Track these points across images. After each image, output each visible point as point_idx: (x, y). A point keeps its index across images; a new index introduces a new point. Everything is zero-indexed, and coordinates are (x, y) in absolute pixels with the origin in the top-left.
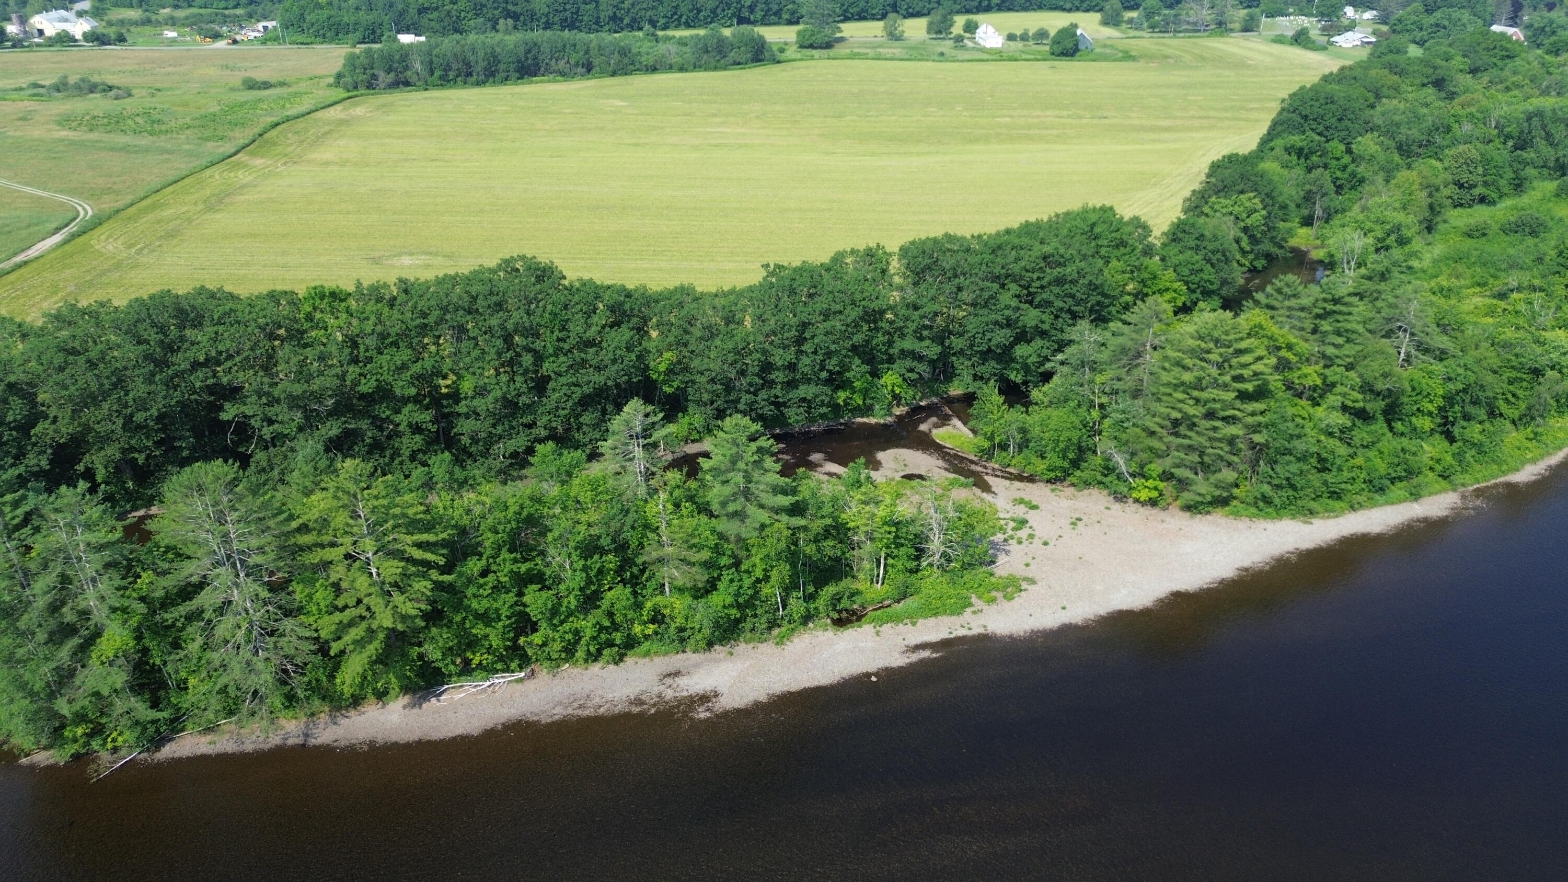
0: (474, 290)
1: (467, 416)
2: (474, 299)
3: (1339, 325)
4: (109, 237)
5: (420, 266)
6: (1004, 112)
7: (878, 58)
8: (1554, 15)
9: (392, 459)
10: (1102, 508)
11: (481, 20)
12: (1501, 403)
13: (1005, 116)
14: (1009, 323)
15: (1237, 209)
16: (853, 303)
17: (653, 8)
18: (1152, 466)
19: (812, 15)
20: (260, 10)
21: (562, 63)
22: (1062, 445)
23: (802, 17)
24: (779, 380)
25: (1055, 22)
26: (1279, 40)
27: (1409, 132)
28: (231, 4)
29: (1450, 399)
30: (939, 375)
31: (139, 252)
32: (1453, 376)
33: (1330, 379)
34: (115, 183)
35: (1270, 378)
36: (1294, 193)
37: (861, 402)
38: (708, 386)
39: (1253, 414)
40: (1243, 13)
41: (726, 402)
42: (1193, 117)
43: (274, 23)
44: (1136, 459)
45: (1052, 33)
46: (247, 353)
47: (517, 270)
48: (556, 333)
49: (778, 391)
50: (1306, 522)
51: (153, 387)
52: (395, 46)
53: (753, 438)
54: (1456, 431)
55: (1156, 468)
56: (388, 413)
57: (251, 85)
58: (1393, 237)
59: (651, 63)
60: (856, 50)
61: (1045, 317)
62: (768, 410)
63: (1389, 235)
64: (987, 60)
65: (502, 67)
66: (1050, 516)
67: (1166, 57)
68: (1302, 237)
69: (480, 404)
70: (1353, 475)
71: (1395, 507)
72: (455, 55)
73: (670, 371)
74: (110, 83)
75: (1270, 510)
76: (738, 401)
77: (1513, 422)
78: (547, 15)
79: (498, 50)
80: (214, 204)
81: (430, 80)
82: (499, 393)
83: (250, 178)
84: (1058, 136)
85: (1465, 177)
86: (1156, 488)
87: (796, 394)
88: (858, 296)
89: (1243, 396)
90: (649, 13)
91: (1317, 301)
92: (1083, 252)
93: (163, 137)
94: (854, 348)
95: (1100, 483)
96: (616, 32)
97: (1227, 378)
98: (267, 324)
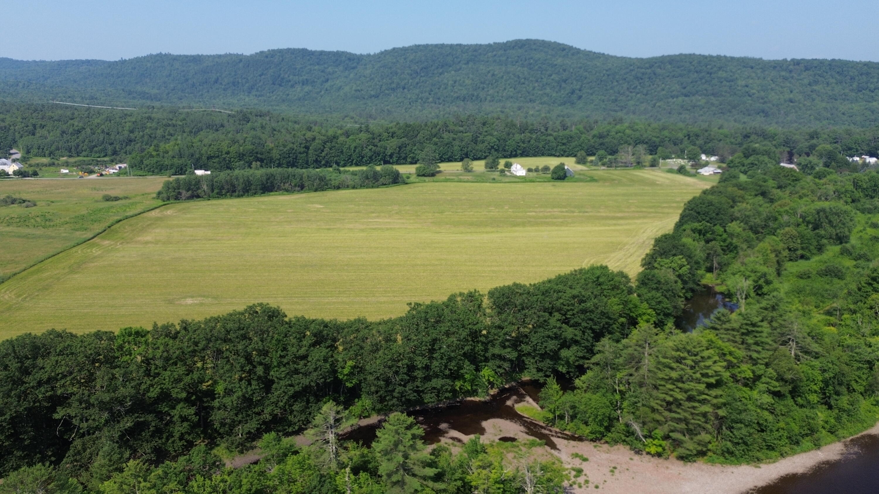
0: (230, 326)
1: (219, 409)
2: (228, 332)
3: (757, 339)
4: (7, 290)
5: (197, 304)
6: (531, 209)
7: (460, 181)
8: (811, 158)
9: (167, 439)
10: (628, 459)
11: (242, 162)
12: (853, 383)
13: (532, 212)
14: (556, 337)
15: (674, 265)
16: (463, 326)
17: (338, 156)
18: (657, 431)
19: (423, 160)
20: (118, 158)
21: (287, 185)
22: (600, 418)
23: (418, 160)
24: (419, 376)
25: (553, 162)
26: (670, 171)
27: (756, 221)
28: (102, 155)
29: (826, 382)
30: (515, 368)
31: (24, 300)
32: (826, 368)
33: (759, 373)
34: (17, 257)
35: (723, 374)
36: (702, 255)
37: (470, 388)
38: (375, 382)
39: (716, 397)
40: (650, 157)
41: (386, 391)
42: (634, 212)
43: (125, 165)
44: (646, 427)
45: (552, 168)
46: (75, 374)
47: (257, 312)
48: (279, 352)
49: (418, 383)
50: (757, 467)
51: (9, 399)
52: (193, 177)
53: (409, 427)
54: (833, 402)
55: (659, 432)
56: (166, 409)
57: (108, 199)
58: (762, 280)
59: (337, 183)
60: (448, 177)
61: (577, 332)
62: (413, 396)
63: (760, 279)
64: (518, 182)
65: (253, 187)
66: (596, 466)
67: (613, 180)
68: (709, 279)
69: (227, 400)
70: (780, 434)
71: (807, 454)
72: (227, 181)
73: (351, 374)
74: (24, 198)
75: (733, 459)
76: (393, 391)
77: (861, 393)
78: (279, 160)
79: (251, 178)
80: (73, 270)
81: (211, 194)
82: (240, 394)
83: (100, 252)
84: (562, 222)
85: (792, 245)
86: (660, 446)
87: (428, 385)
88: (466, 322)
89: (710, 386)
90: (335, 159)
91: (742, 325)
92: (595, 293)
93: (51, 229)
94: (465, 355)
95: (624, 441)
96: (317, 168)
97: (698, 375)
98: (91, 354)
